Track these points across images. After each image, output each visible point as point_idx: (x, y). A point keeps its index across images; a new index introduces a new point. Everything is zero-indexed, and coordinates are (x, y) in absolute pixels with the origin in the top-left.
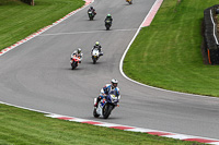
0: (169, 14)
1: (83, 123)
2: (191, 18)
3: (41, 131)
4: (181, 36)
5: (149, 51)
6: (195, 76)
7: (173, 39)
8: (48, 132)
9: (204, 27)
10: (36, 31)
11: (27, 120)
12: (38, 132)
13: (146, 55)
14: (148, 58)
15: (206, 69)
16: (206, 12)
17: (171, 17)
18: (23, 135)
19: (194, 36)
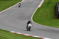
0: (46, 4)
1: (21, 34)
2: (52, 5)
3: (9, 36)
4: (49, 10)
5: (40, 14)
6: (53, 22)
7: (47, 11)
8: (10, 36)
9: (56, 8)
10: (8, 8)
11: (5, 33)
12: (8, 36)
13: (39, 15)
14: (40, 16)
15: (56, 20)
16: (57, 4)
17: (47, 5)
18: (3, 37)
19: (53, 10)
